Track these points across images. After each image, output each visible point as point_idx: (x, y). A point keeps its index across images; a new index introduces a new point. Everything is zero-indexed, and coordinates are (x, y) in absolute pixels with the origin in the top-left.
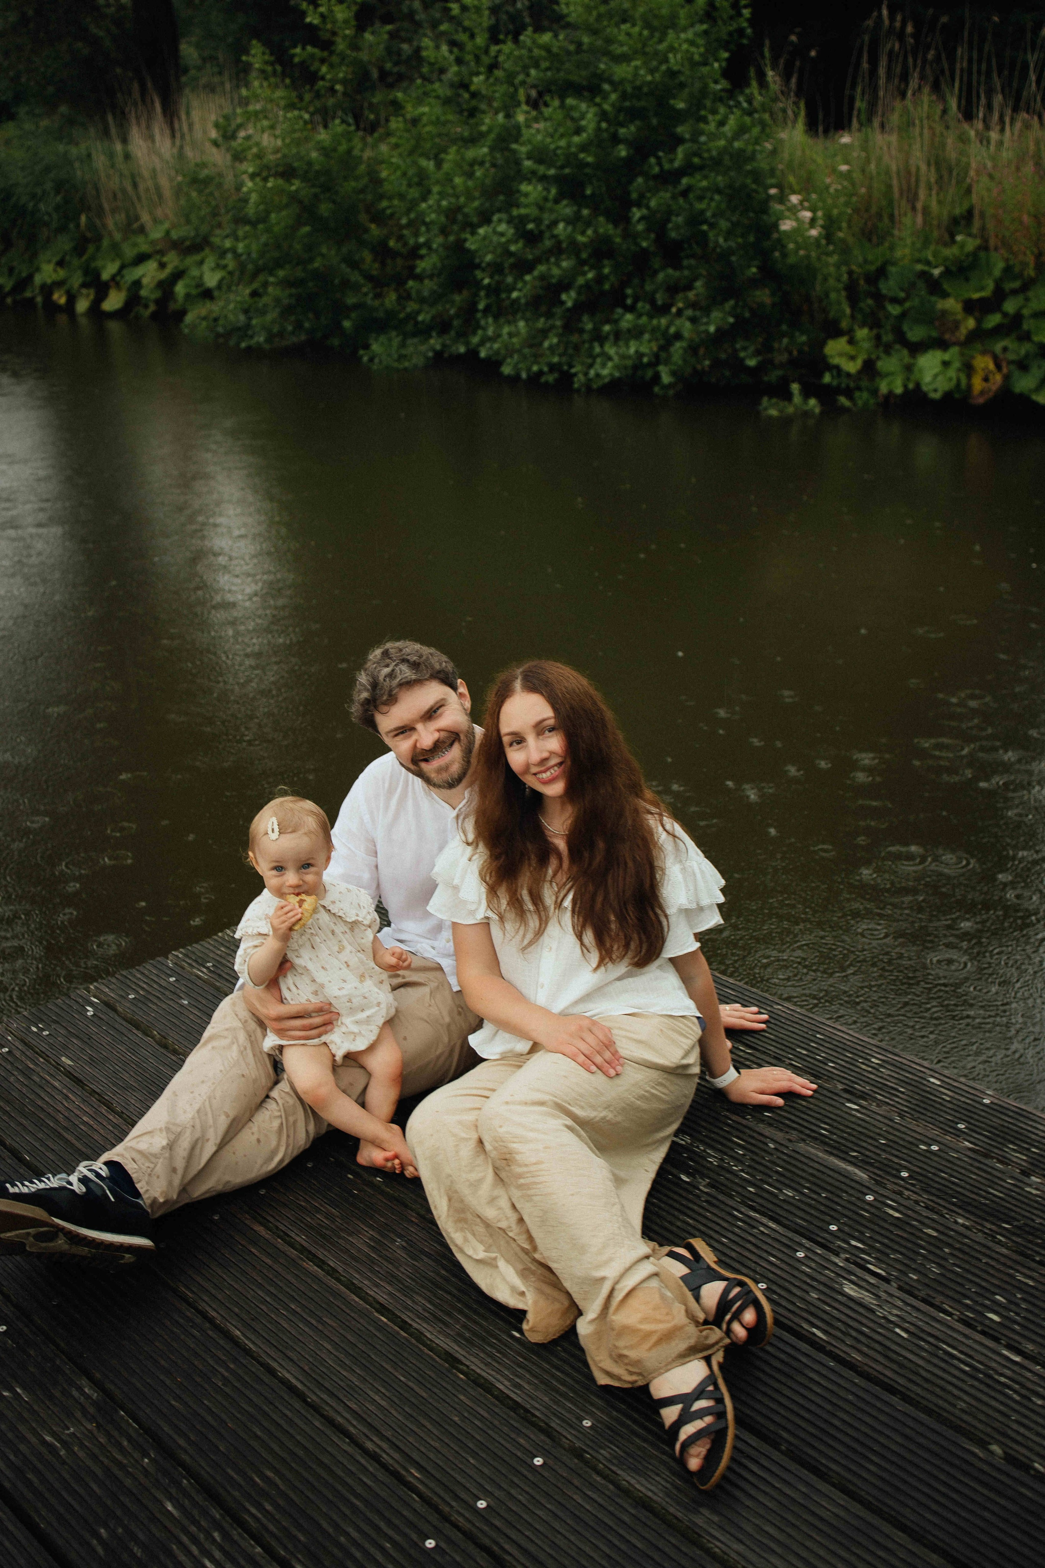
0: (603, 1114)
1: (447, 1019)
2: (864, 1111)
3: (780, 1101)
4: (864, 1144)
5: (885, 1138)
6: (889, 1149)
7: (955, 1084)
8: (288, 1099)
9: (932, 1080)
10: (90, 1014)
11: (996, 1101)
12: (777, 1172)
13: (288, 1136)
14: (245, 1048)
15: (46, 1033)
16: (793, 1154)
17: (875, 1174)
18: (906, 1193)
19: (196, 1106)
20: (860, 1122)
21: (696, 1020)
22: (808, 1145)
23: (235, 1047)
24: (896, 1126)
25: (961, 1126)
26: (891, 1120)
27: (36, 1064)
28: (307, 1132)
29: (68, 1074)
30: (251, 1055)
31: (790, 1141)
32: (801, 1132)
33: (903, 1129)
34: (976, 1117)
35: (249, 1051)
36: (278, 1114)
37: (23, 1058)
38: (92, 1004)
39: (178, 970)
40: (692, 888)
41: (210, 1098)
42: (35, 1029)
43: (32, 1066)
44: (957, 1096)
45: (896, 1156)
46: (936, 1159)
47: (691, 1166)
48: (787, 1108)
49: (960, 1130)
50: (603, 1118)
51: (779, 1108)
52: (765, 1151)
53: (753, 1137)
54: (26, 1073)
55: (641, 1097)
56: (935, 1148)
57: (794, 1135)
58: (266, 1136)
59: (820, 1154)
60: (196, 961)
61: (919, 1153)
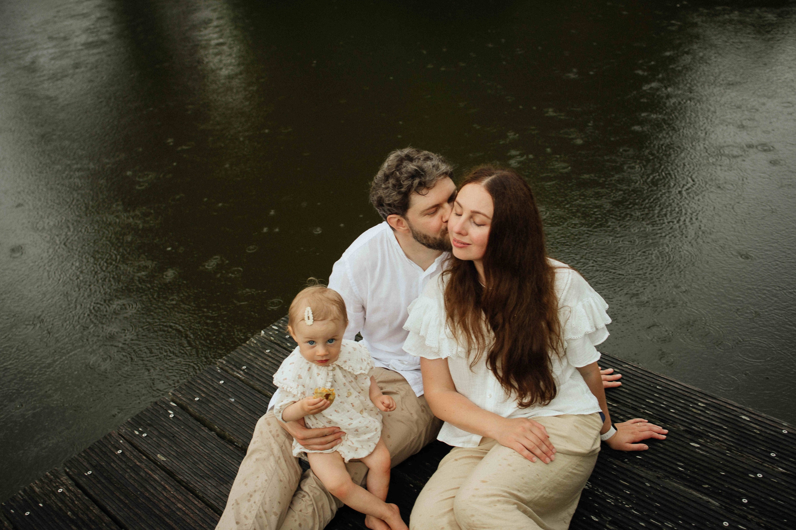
0: (542, 493)
1: (415, 417)
2: (704, 448)
3: (645, 447)
4: (711, 477)
5: (724, 471)
6: (728, 480)
7: (760, 419)
8: (316, 491)
9: (744, 417)
10: (172, 416)
11: (791, 431)
12: (657, 507)
13: (319, 516)
14: (279, 458)
15: (144, 435)
16: (663, 490)
17: (724, 502)
18: (750, 517)
19: (254, 513)
20: (703, 458)
21: (599, 415)
22: (672, 480)
23: (272, 458)
24: (729, 459)
25: (773, 455)
26: (724, 454)
27: (141, 462)
28: (331, 510)
29: (163, 468)
30: (283, 462)
31: (658, 478)
32: (665, 470)
33: (735, 461)
34: (781, 446)
35: (282, 460)
36: (311, 503)
37: (132, 457)
38: (172, 408)
39: (224, 374)
40: (591, 317)
41: (262, 504)
42: (137, 433)
43: (138, 463)
44: (763, 429)
45: (736, 486)
46: (762, 485)
47: (596, 507)
48: (651, 451)
49: (772, 458)
50: (542, 496)
51: (645, 451)
52: (643, 489)
53: (633, 479)
54: (136, 469)
55: (566, 477)
56: (760, 475)
57: (661, 474)
58: (305, 520)
59: (682, 487)
60: (235, 366)
61: (749, 481)
